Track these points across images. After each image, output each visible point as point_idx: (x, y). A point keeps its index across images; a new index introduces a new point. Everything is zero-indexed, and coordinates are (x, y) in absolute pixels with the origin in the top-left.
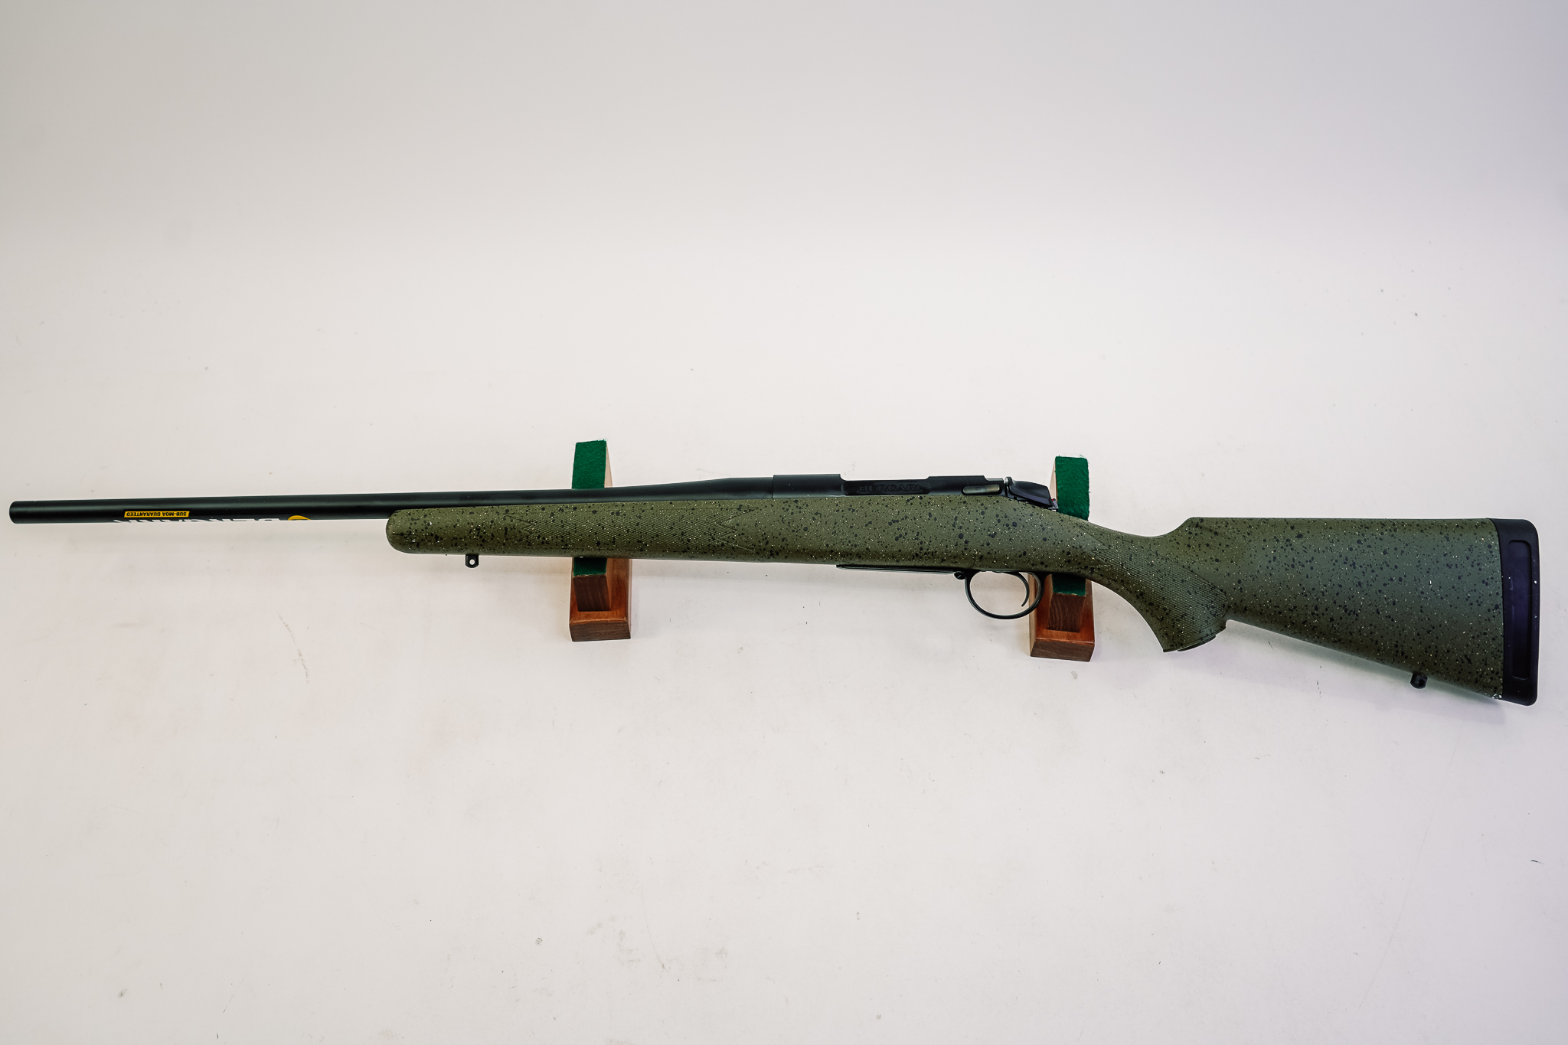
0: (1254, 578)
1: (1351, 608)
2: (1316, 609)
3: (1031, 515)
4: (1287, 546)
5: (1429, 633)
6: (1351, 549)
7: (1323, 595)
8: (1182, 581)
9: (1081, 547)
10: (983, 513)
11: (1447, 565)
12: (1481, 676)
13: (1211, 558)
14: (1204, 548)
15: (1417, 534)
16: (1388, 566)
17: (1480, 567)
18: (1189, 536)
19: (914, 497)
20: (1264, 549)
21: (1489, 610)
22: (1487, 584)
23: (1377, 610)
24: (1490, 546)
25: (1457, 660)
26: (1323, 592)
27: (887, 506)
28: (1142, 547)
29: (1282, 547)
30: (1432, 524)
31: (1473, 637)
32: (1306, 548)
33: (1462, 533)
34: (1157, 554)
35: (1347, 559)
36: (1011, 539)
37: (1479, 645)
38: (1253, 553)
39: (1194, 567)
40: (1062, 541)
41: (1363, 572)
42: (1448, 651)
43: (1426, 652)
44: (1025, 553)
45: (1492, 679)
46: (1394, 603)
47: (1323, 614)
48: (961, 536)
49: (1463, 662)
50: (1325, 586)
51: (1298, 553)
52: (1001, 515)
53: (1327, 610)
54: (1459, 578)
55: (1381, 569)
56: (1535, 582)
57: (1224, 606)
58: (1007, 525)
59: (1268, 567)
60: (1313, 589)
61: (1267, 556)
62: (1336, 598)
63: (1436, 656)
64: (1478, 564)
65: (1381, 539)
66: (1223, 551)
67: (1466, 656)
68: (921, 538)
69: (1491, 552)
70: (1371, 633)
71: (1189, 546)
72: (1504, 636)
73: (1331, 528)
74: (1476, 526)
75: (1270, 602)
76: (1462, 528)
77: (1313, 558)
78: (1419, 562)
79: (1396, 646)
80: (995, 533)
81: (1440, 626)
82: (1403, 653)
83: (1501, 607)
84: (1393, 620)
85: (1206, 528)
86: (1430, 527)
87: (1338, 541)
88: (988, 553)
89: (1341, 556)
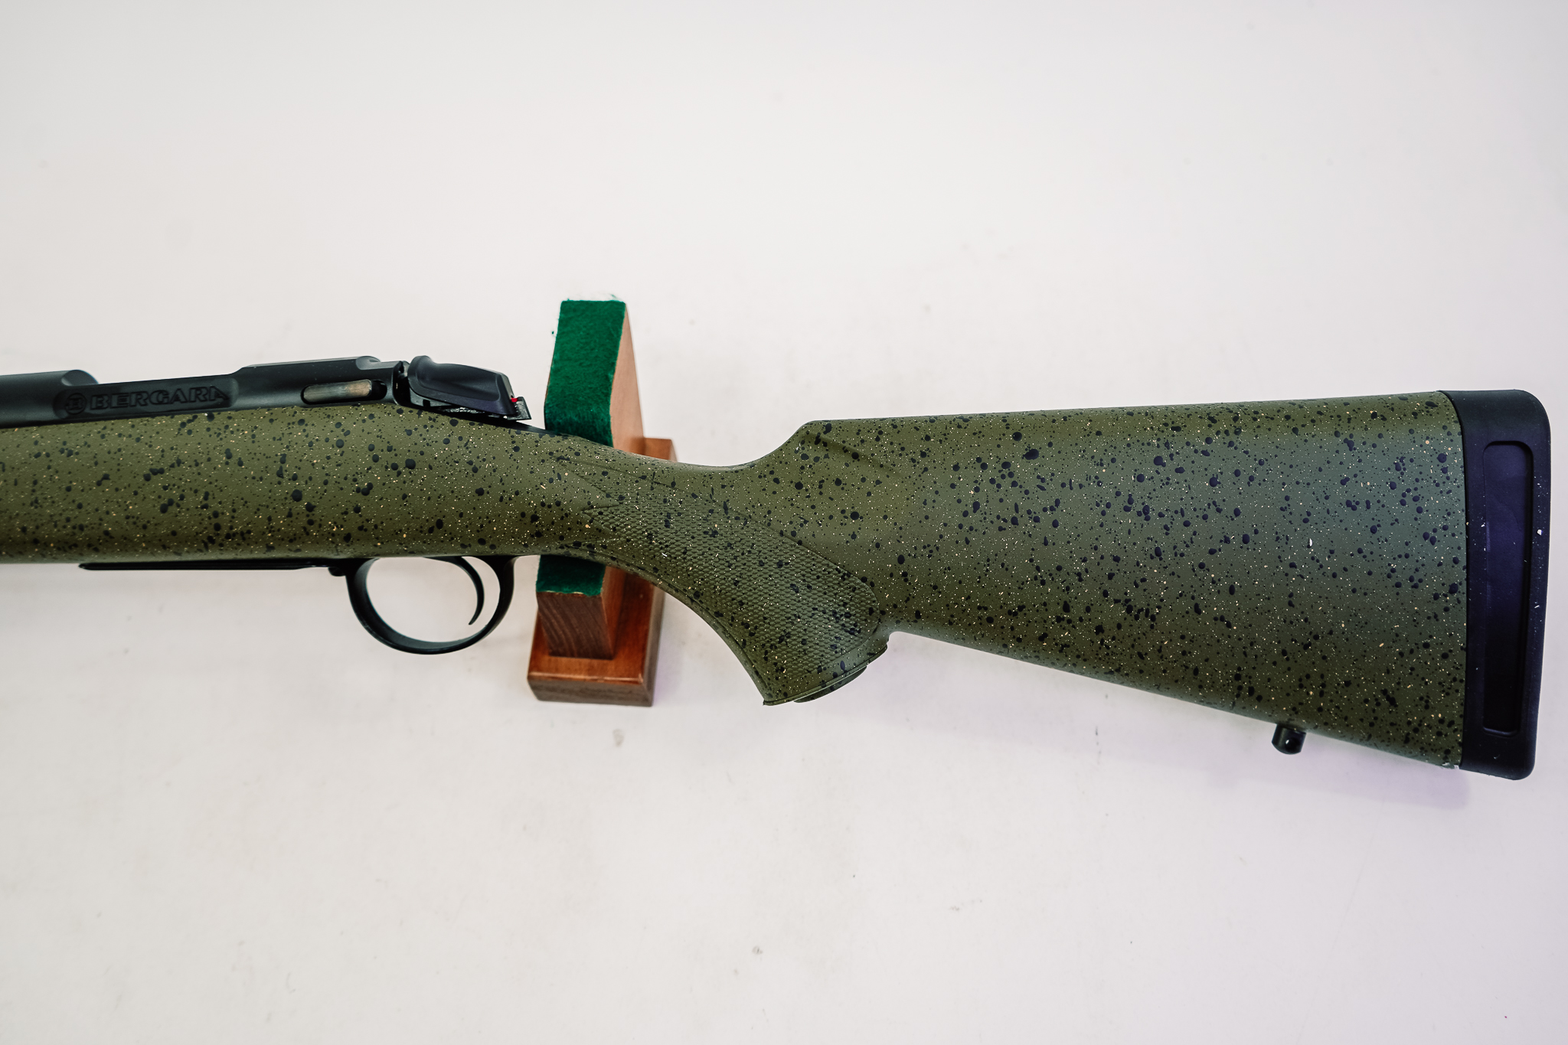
0: (932, 550)
1: (1139, 603)
2: (1066, 608)
3: (447, 442)
4: (1003, 477)
5: (1306, 647)
6: (1140, 478)
7: (1080, 580)
8: (780, 565)
9: (558, 504)
10: (340, 444)
11: (1348, 504)
12: (1416, 730)
13: (843, 512)
14: (830, 489)
15: (1285, 438)
16: (1219, 511)
17: (1419, 504)
18: (802, 462)
19: (195, 417)
20: (953, 486)
21: (1436, 597)
22: (1433, 541)
23: (1196, 607)
24: (1442, 458)
25: (1366, 701)
26: (1079, 574)
27: (138, 440)
28: (694, 496)
29: (992, 481)
30: (1320, 413)
31: (1401, 654)
32: (1043, 480)
33: (1383, 431)
34: (726, 508)
35: (1130, 501)
36: (405, 497)
37: (1412, 669)
38: (931, 496)
39: (803, 533)
40: (517, 493)
41: (1166, 527)
42: (1348, 684)
43: (1301, 686)
44: (440, 524)
45: (1439, 734)
46: (1232, 590)
47: (1081, 620)
48: (297, 496)
49: (1378, 704)
50: (1084, 560)
51: (1027, 492)
52: (380, 445)
53: (1088, 610)
54: (1373, 530)
55: (1205, 517)
56: (1540, 532)
57: (871, 611)
58: (395, 467)
59: (961, 526)
60: (1059, 568)
61: (959, 501)
62: (1107, 585)
63: (1322, 694)
64: (1416, 499)
65: (1205, 453)
66: (869, 494)
67: (1385, 692)
68: (214, 505)
69: (1445, 471)
70: (1184, 653)
71: (799, 486)
72: (1466, 649)
73: (1099, 433)
74: (1415, 414)
75: (968, 598)
76: (1384, 419)
77: (1057, 502)
78: (1287, 498)
79: (1238, 677)
80: (370, 486)
81: (1331, 633)
82: (1251, 691)
83: (1463, 588)
84: (1229, 625)
85: (835, 446)
86: (1313, 421)
87: (1113, 460)
88: (361, 528)
89: (1118, 494)
